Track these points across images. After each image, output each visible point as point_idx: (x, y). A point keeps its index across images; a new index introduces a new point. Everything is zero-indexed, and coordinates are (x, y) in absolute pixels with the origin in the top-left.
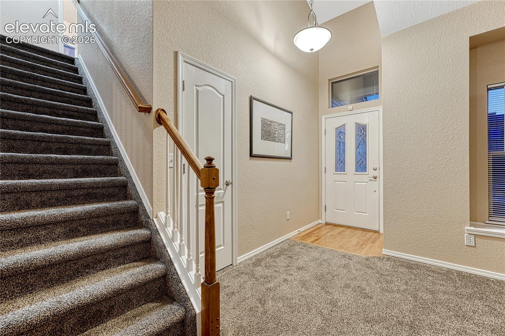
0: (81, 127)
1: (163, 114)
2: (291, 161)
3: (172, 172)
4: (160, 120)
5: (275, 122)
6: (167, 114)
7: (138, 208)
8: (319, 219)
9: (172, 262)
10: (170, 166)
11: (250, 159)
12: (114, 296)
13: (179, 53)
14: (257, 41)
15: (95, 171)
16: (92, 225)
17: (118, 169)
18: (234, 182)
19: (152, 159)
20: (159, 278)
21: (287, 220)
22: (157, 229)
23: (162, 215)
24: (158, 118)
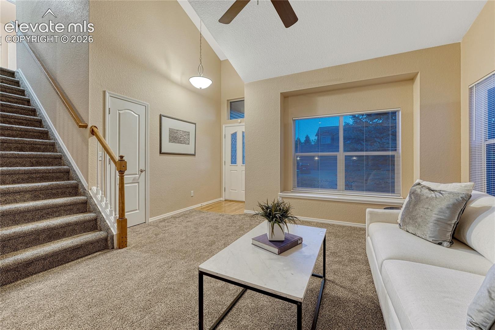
0: (30, 132)
1: (95, 129)
2: (195, 157)
3: (101, 163)
4: (93, 132)
5: (181, 131)
6: (98, 128)
7: (78, 185)
8: (221, 197)
9: (100, 212)
10: (100, 160)
11: (160, 155)
12: (66, 227)
13: (107, 92)
14: (167, 78)
15: (45, 162)
16: (48, 194)
17: (62, 161)
18: (147, 170)
19: (87, 155)
20: (92, 220)
21: (192, 197)
22: (91, 196)
23: (94, 188)
24: (91, 131)
